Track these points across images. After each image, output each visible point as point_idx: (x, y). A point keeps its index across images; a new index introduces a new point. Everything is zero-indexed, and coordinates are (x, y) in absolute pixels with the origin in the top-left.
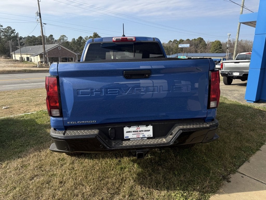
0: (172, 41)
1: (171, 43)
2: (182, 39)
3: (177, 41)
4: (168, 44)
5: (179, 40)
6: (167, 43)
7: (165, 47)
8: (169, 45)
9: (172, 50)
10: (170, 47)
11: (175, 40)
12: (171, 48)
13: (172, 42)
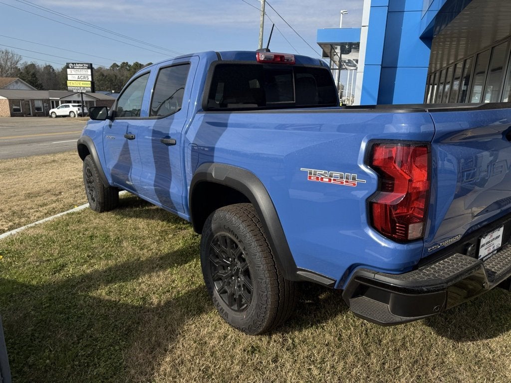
0: (119, 64)
1: (118, 68)
2: (139, 62)
3: (130, 66)
4: (111, 70)
5: (132, 64)
6: (108, 68)
7: (106, 76)
8: (113, 72)
9: (121, 83)
10: (116, 76)
11: (124, 63)
12: (118, 78)
13: (118, 66)
